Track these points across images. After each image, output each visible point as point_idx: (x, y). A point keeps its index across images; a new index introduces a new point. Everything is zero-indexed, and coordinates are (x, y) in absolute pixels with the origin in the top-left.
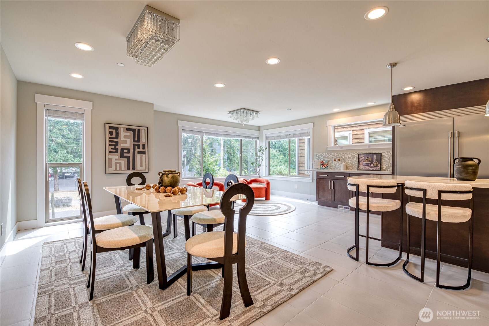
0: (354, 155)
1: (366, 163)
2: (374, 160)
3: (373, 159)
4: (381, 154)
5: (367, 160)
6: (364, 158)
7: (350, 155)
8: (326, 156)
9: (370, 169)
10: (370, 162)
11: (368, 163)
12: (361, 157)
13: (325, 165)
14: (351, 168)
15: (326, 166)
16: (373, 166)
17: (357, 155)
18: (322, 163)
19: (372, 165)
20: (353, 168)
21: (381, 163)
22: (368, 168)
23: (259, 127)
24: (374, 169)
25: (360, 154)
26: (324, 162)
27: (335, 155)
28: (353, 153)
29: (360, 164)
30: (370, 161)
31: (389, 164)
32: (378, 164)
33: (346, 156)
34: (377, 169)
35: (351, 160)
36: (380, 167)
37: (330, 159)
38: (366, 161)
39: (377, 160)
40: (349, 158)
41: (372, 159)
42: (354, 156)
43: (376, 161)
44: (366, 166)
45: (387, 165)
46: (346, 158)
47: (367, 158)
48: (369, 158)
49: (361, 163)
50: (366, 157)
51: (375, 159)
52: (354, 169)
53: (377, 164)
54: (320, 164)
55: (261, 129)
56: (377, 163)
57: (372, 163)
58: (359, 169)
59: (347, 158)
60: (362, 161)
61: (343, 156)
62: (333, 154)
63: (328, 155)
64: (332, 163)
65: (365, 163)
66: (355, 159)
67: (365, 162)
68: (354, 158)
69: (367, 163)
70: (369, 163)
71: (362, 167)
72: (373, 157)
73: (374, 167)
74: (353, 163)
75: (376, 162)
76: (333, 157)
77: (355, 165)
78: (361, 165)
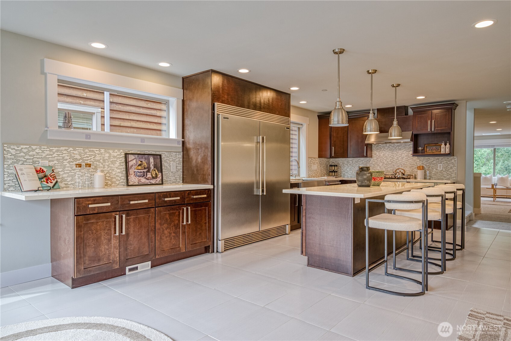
0: (115, 154)
1: (139, 171)
2: (151, 165)
3: (150, 165)
4: (160, 155)
5: (140, 165)
6: (134, 161)
7: (107, 155)
8: (44, 155)
9: (147, 182)
10: (145, 170)
11: (142, 171)
12: (130, 160)
13: (51, 178)
14: (110, 183)
15: (54, 182)
16: (151, 176)
17: (120, 155)
18: (41, 175)
19: (149, 175)
20: (112, 182)
21: (162, 172)
22: (143, 180)
24: (153, 181)
25: (128, 154)
26: (45, 170)
27: (69, 152)
28: (114, 152)
29: (130, 173)
30: (145, 168)
31: (170, 173)
32: (157, 173)
33: (97, 158)
34: (157, 182)
35: (108, 166)
36: (161, 178)
37: (56, 162)
38: (140, 167)
39: (155, 166)
40: (104, 160)
41: (149, 164)
42: (114, 157)
43: (154, 168)
44: (140, 178)
45: (167, 174)
46: (99, 161)
47: (140, 163)
48: (144, 162)
49: (131, 171)
50: (138, 160)
51: (153, 164)
52: (116, 184)
53: (156, 174)
56: (156, 171)
57: (148, 171)
58: (129, 184)
59: (101, 161)
60: (133, 167)
61: (91, 155)
62: (65, 150)
63: (50, 151)
64: (61, 173)
65: (138, 172)
66: (118, 164)
67: (137, 171)
68: (116, 161)
69: (141, 172)
70: (144, 172)
71: (133, 179)
72: (150, 161)
73: (153, 178)
74: (114, 173)
75: (155, 170)
76: (63, 157)
77: (118, 176)
78: (132, 176)
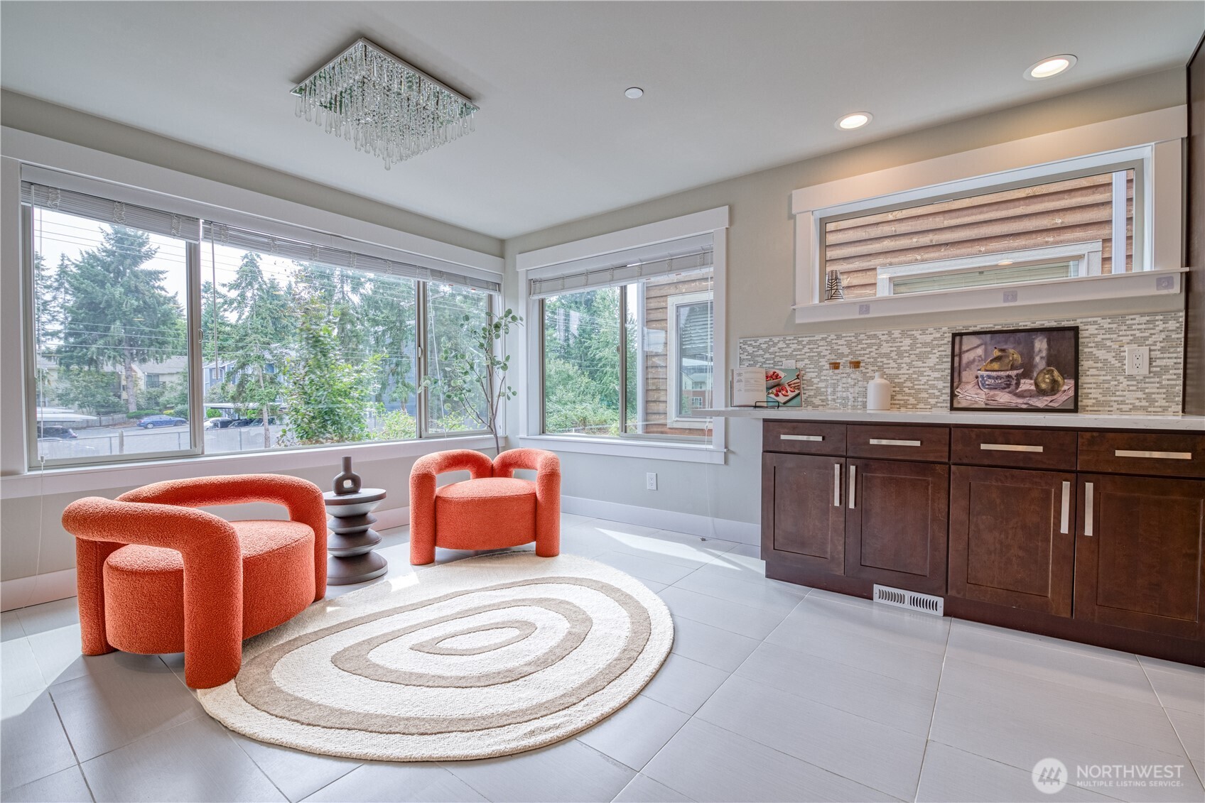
0: (928, 338)
1: (994, 374)
2: (1037, 359)
3: (1031, 358)
4: (1075, 330)
5: (998, 359)
6: (980, 351)
7: (908, 341)
8: (789, 351)
9: (1019, 402)
10: (1013, 373)
11: (1002, 374)
12: (965, 348)
13: (788, 389)
14: (912, 401)
15: (791, 395)
16: (1033, 388)
17: (942, 338)
18: (772, 382)
19: (1027, 385)
20: (919, 401)
21: (1076, 377)
22: (1004, 398)
23: (502, 242)
24: (1040, 402)
25: (961, 335)
26: (782, 374)
27: (830, 343)
28: (924, 333)
29: (964, 379)
30: (1013, 368)
31: (1121, 379)
32: (1060, 379)
33: (885, 348)
34: (1055, 405)
35: (910, 365)
36: (1071, 393)
37: (807, 361)
38: (996, 366)
39: (1052, 361)
40: (900, 354)
41: (1029, 355)
42: (925, 344)
43: (1048, 364)
44: (992, 393)
45: (1108, 382)
46: (887, 356)
47: (996, 353)
48: (1011, 351)
49: (967, 376)
50: (990, 348)
51: (1044, 354)
52: (929, 403)
53: (1054, 382)
54: (763, 384)
55: (510, 250)
56: (1056, 373)
57: (1026, 375)
58: (956, 405)
59: (893, 354)
60: (974, 366)
61: (870, 346)
62: (823, 339)
63: (799, 343)
64: (815, 381)
65: (989, 377)
66: (933, 360)
67: (986, 373)
68: (930, 353)
69: (997, 378)
70: (1009, 376)
71: (970, 394)
72: (1033, 347)
73: (1041, 392)
74: (924, 379)
75: (1050, 372)
76: (819, 353)
77: (933, 387)
78: (969, 387)
